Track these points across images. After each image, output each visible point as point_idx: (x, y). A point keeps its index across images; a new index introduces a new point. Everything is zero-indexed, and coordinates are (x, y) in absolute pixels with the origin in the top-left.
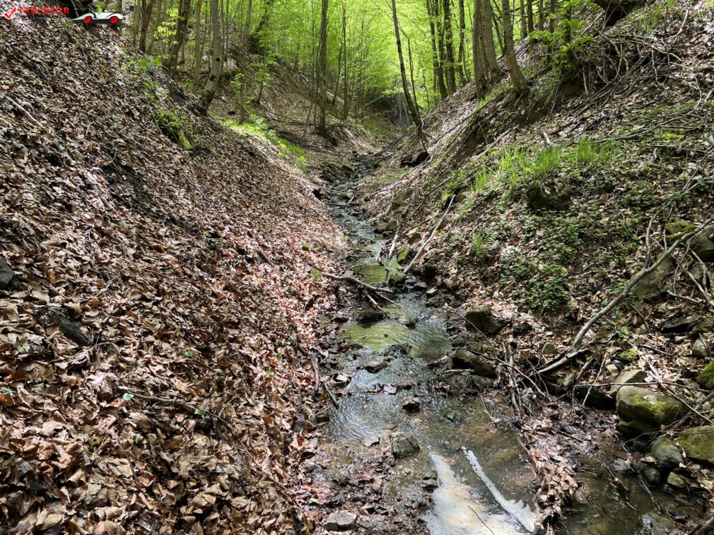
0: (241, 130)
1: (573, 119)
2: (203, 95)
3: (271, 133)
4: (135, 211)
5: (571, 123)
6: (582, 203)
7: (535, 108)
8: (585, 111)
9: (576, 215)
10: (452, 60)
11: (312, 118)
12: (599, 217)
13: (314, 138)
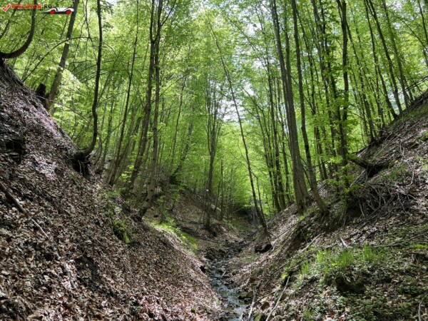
0: (160, 228)
1: (358, 231)
2: (141, 209)
3: (178, 229)
4: (89, 289)
5: (357, 233)
6: (372, 289)
7: (334, 222)
8: (364, 226)
9: (370, 298)
10: (283, 191)
11: (202, 220)
12: (385, 301)
13: (203, 231)
